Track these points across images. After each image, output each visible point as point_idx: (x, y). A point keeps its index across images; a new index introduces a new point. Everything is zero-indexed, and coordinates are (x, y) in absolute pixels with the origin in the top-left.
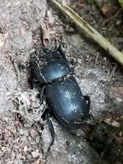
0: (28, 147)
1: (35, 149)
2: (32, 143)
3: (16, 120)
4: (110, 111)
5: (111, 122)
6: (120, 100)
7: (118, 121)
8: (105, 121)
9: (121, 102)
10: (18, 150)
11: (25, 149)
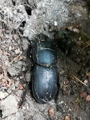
0: (12, 47)
1: (17, 49)
2: (15, 44)
3: (3, 28)
4: (72, 22)
5: (73, 29)
6: (80, 15)
7: (78, 28)
8: (68, 28)
9: (80, 17)
10: (5, 49)
11: (10, 48)
